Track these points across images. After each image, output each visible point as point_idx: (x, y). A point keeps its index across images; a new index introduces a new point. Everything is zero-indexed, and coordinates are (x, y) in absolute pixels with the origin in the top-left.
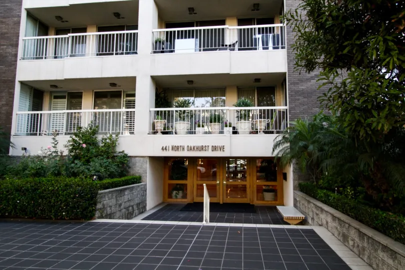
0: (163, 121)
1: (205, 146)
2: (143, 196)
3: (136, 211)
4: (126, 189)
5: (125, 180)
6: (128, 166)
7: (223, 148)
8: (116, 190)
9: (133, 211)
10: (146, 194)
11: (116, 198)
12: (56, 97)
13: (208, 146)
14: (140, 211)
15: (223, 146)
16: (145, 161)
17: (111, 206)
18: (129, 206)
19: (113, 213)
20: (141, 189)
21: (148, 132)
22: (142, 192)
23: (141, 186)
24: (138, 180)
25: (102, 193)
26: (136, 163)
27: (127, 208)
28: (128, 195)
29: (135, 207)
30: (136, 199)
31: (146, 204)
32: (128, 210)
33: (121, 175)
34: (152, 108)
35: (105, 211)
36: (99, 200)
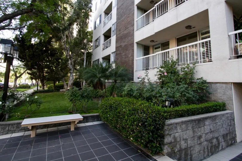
2: (231, 125)
3: (223, 144)
4: (206, 118)
5: (205, 107)
6: (207, 92)
8: (192, 121)
9: (219, 144)
10: (234, 124)
11: (193, 129)
12: (156, 48)
14: (228, 143)
16: (229, 87)
17: (186, 139)
18: (213, 138)
19: (190, 147)
20: (228, 117)
21: (229, 58)
22: (229, 121)
23: (226, 115)
24: (222, 107)
25: (171, 124)
26: (217, 89)
27: (210, 141)
28: (209, 125)
29: (221, 139)
30: (222, 130)
31: (236, 134)
32: (212, 143)
33: (201, 100)
34: (231, 32)
35: (178, 146)
36: (167, 132)
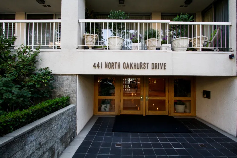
0: (95, 35)
1: (145, 63)
3: (60, 149)
7: (165, 66)
13: (148, 63)
15: (165, 64)
16: (74, 80)
21: (77, 47)
26: (63, 81)
30: (59, 133)
34: (81, 19)
